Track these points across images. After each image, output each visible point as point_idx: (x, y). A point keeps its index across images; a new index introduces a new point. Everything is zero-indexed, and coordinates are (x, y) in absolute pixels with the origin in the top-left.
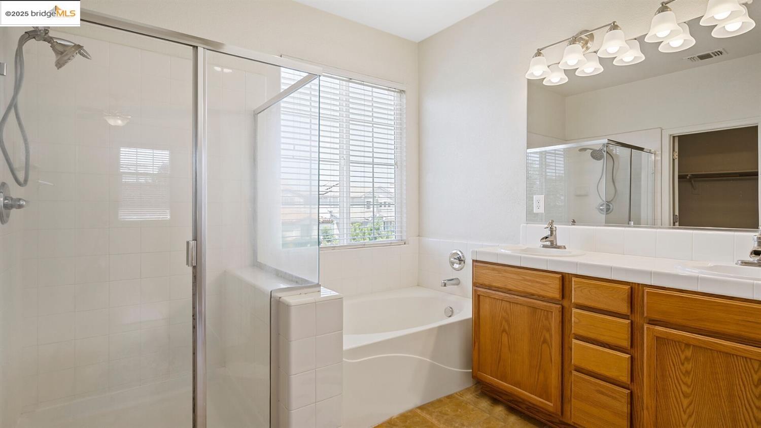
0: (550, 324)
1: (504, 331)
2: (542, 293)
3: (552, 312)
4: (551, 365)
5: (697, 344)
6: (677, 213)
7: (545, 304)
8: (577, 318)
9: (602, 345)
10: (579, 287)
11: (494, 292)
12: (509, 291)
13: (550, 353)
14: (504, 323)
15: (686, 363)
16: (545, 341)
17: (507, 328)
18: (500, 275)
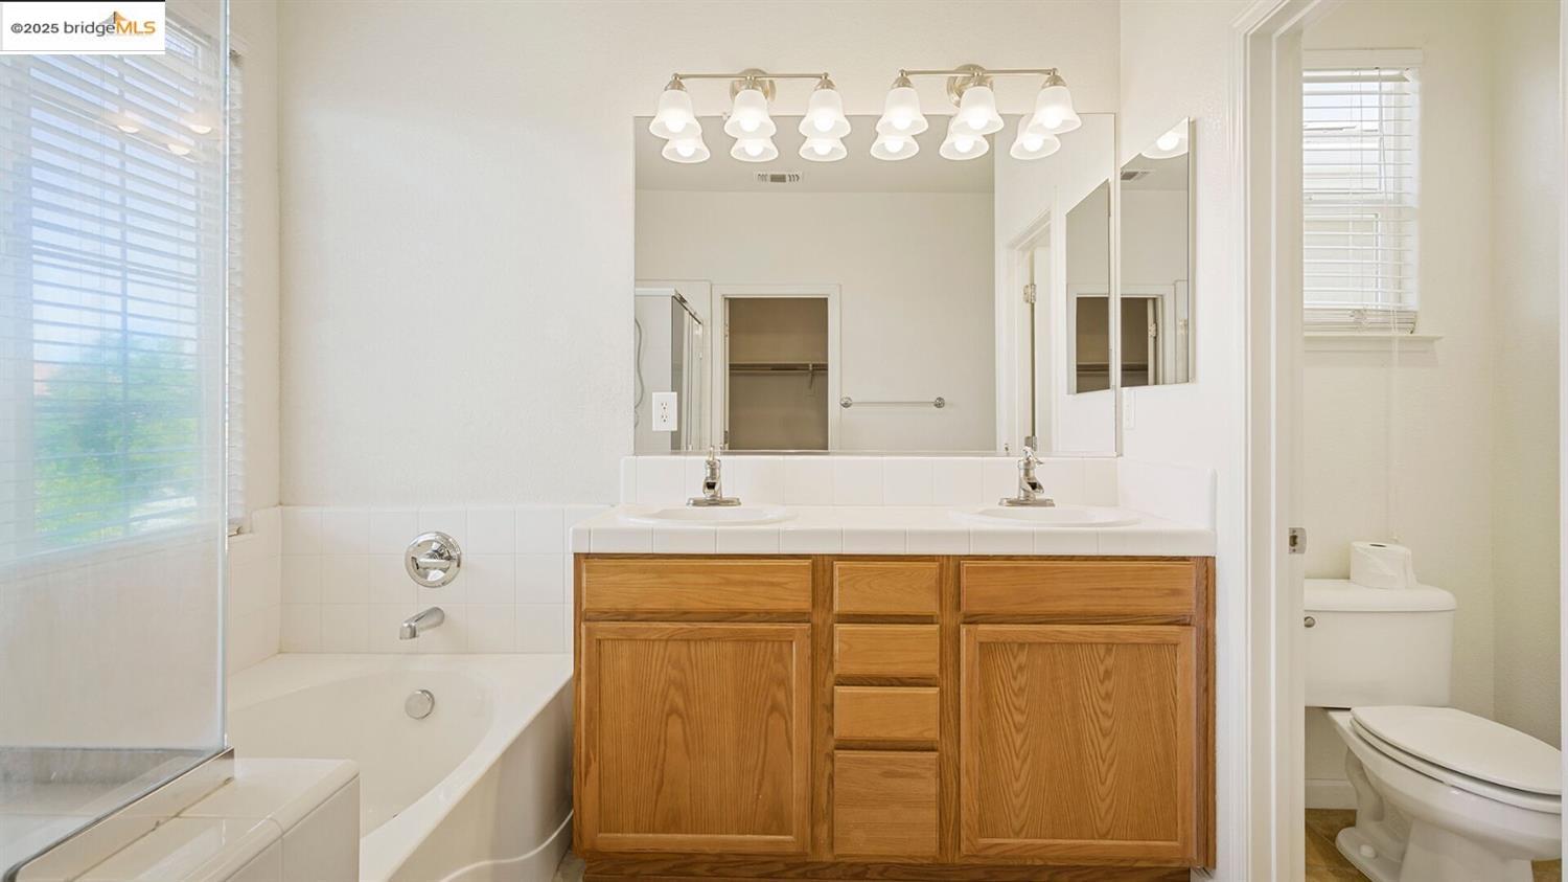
0: (786, 668)
1: (673, 711)
2: (770, 605)
3: (792, 642)
4: (789, 756)
5: (1038, 640)
6: (727, 429)
7: (777, 627)
8: (845, 642)
9: (888, 683)
10: (849, 580)
11: (644, 625)
12: (683, 616)
13: (787, 728)
14: (672, 691)
15: (1019, 676)
16: (774, 708)
17: (680, 703)
18: (664, 580)
